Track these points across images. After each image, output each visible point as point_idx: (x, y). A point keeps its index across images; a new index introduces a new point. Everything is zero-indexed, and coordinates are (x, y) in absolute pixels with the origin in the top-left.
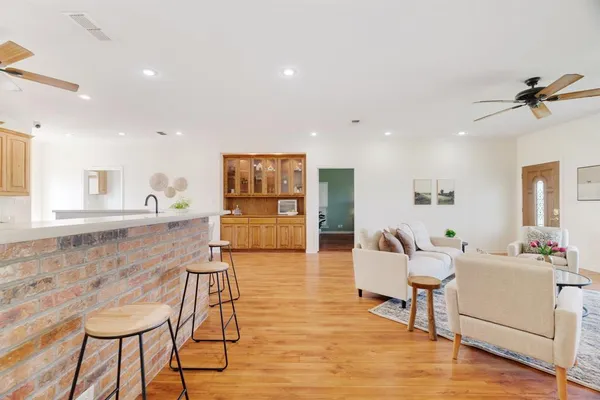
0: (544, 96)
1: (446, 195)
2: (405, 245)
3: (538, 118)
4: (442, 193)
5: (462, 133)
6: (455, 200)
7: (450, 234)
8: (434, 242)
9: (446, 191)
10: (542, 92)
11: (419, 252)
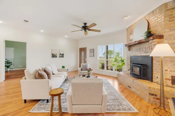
0: (88, 28)
1: (61, 55)
2: (48, 74)
3: (85, 35)
4: (60, 54)
5: (66, 36)
6: (64, 56)
7: (63, 67)
8: (59, 71)
9: (62, 54)
10: (87, 27)
11: (54, 75)
